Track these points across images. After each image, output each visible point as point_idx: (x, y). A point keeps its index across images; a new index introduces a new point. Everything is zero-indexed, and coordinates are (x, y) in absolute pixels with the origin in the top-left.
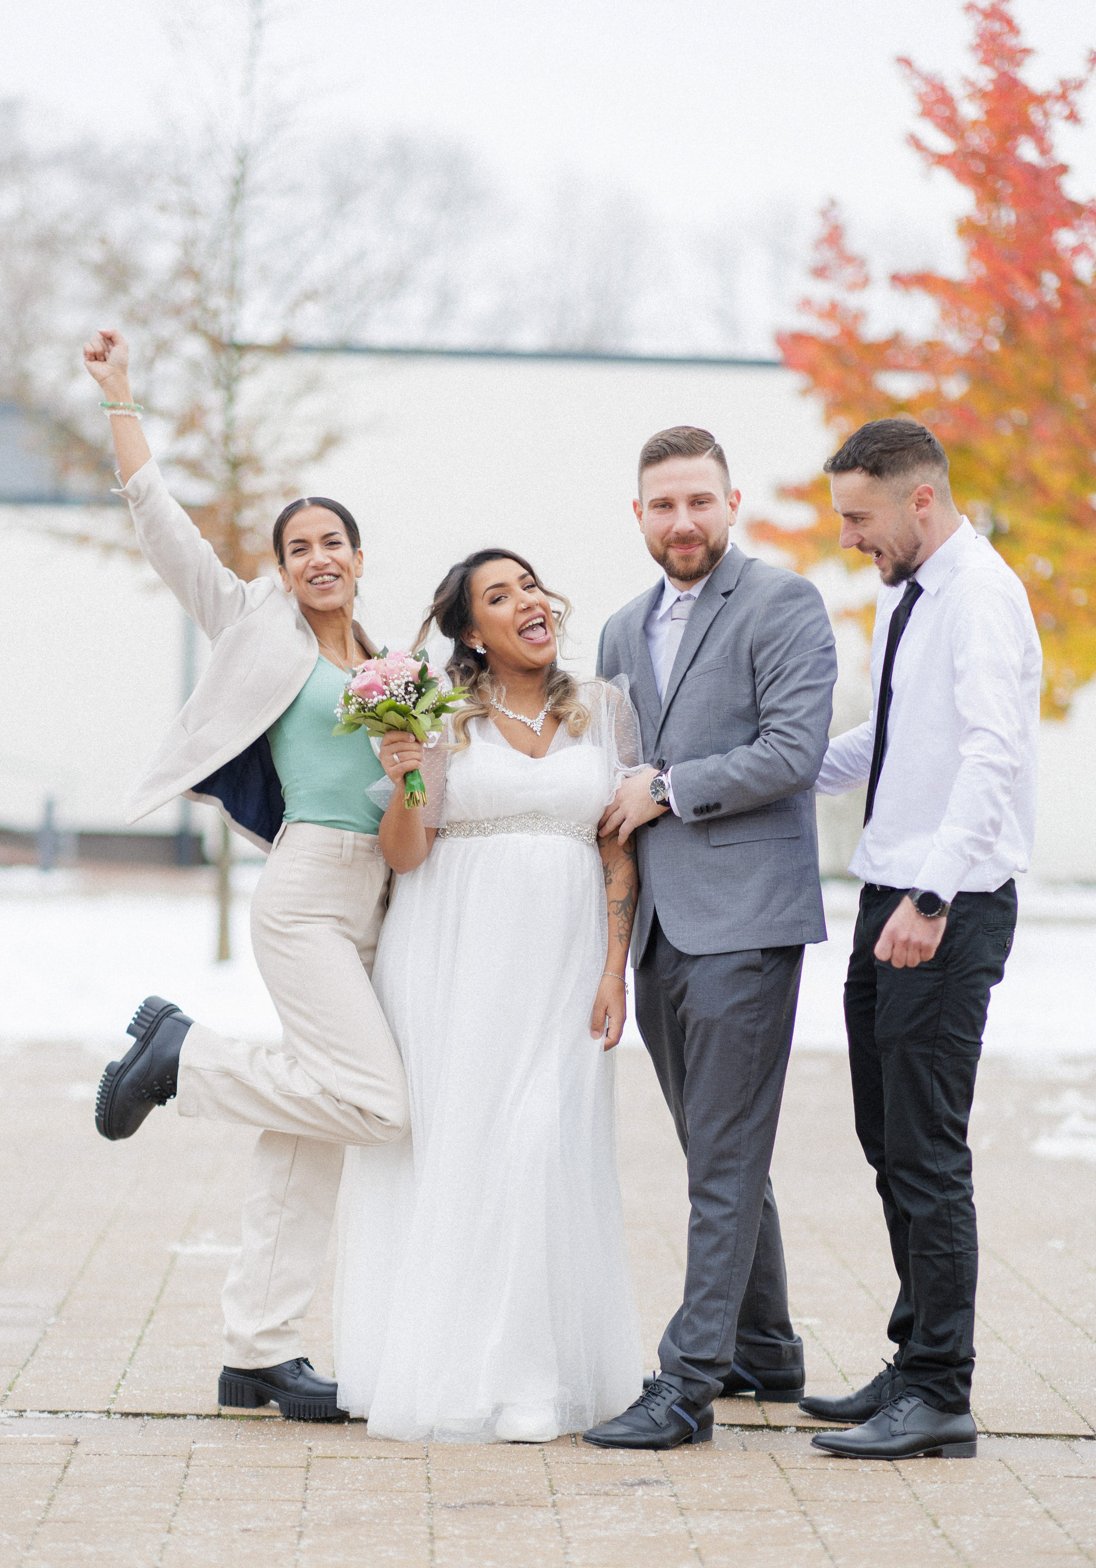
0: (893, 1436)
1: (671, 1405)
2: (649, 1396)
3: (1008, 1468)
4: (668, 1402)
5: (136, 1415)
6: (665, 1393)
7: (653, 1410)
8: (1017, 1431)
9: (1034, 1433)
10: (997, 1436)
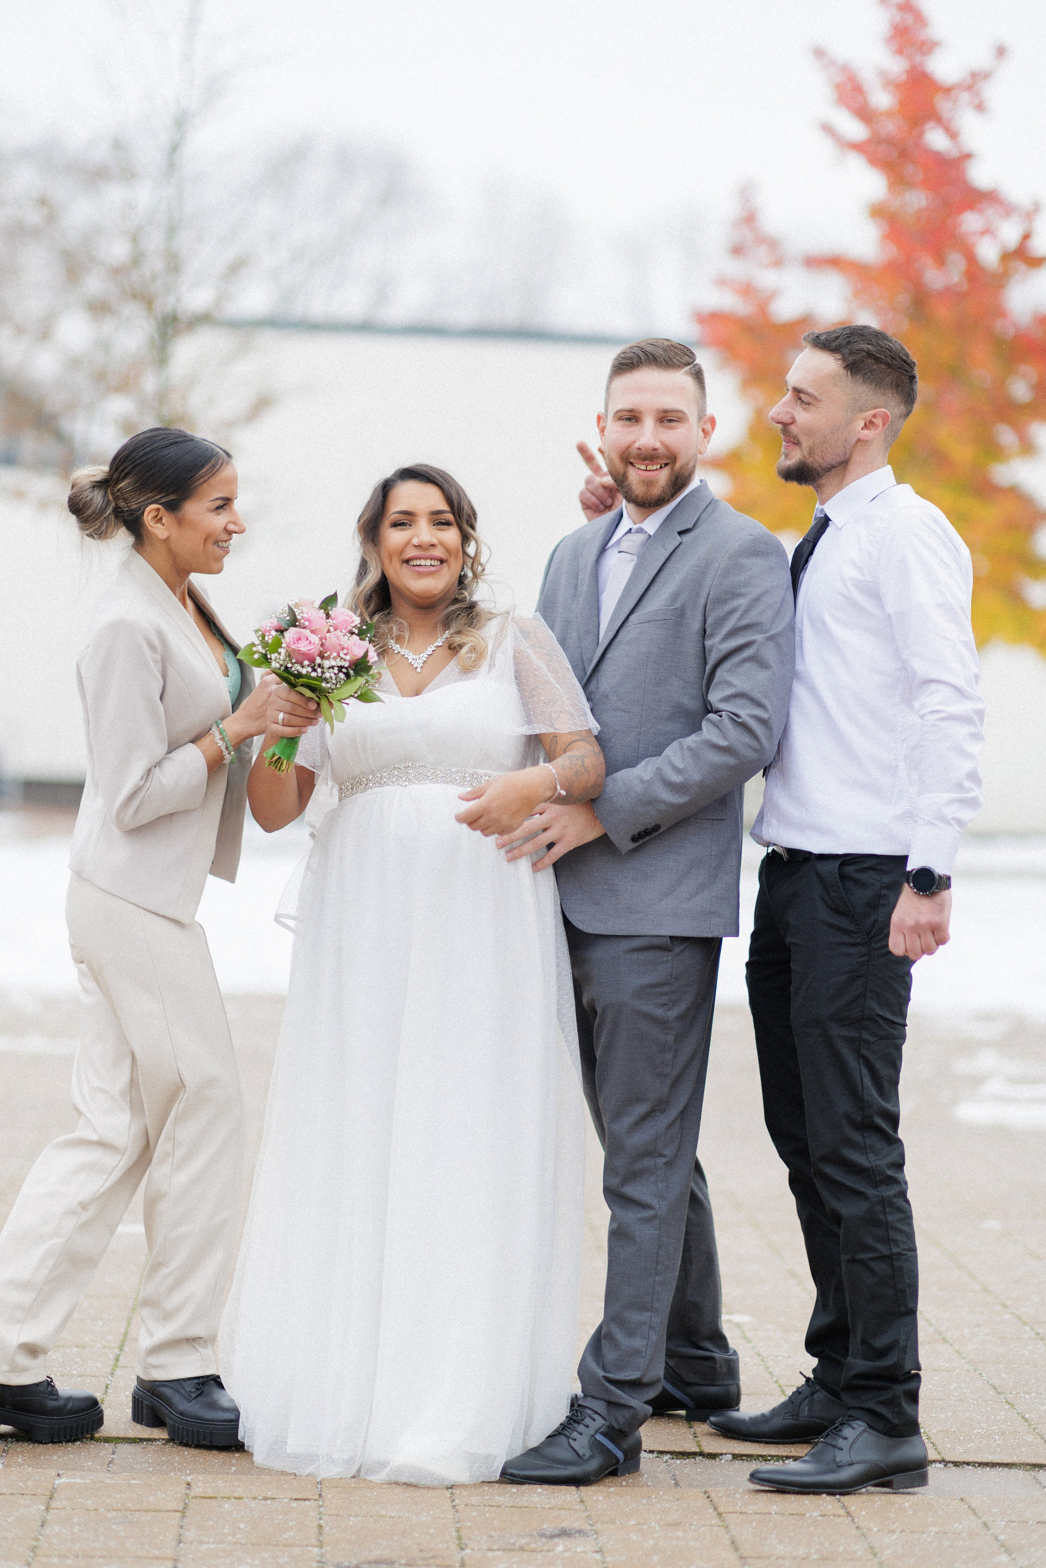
0: (839, 1467)
1: (595, 1434)
2: (571, 1424)
4: (591, 1431)
6: (588, 1421)
7: (575, 1440)
8: (976, 1460)
9: (995, 1461)
10: (954, 1465)
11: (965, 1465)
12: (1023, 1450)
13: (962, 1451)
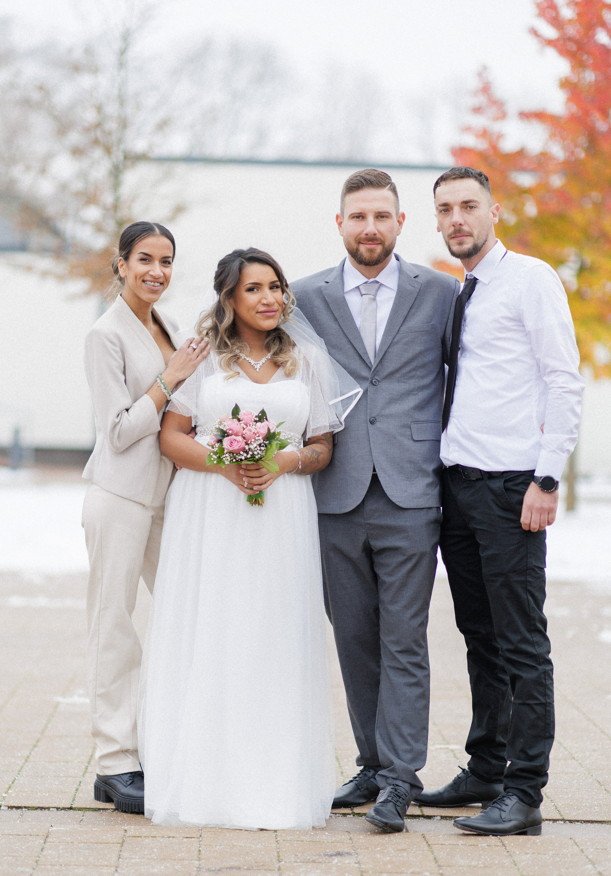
0: (503, 821)
3: (576, 843)
5: (18, 808)
8: (582, 819)
9: (593, 820)
10: (570, 822)
11: (576, 822)
13: (574, 814)
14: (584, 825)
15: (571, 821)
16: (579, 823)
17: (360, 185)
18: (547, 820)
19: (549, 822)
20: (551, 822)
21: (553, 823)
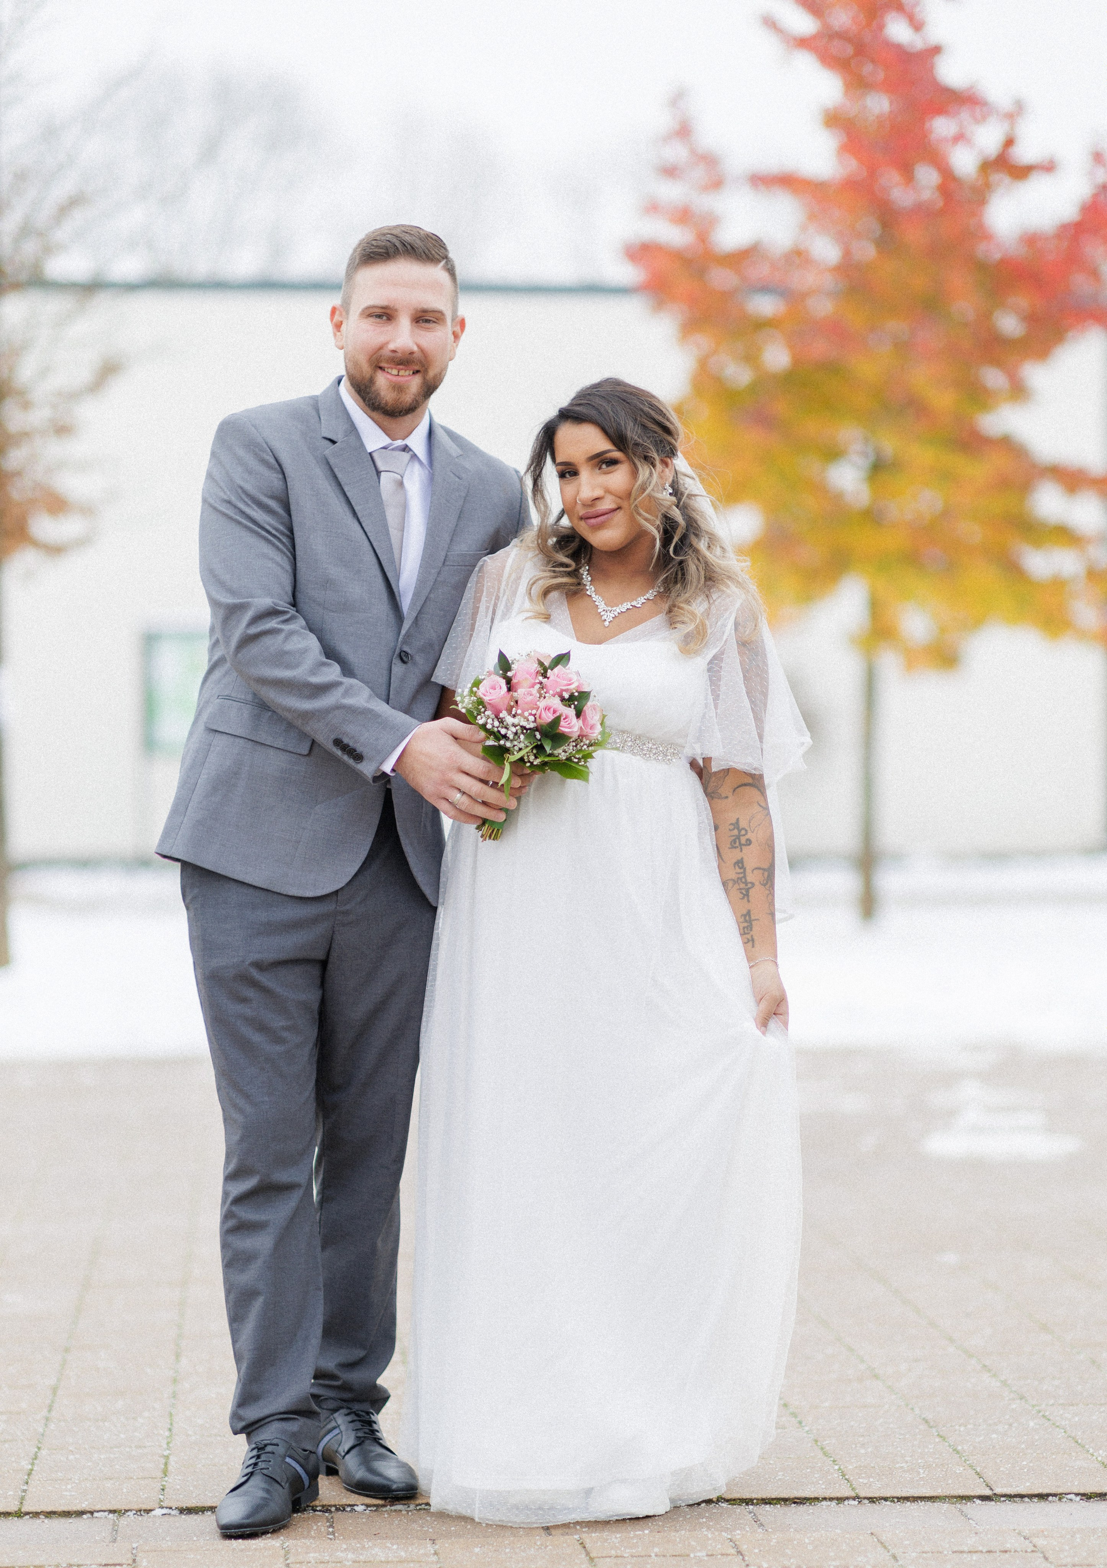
8: (895, 1495)
9: (916, 1495)
10: (870, 1502)
11: (883, 1501)
12: (950, 1482)
13: (880, 1486)
14: (898, 1506)
15: (872, 1500)
16: (888, 1503)
17: (391, 251)
18: (825, 1499)
19: (829, 1503)
20: (834, 1503)
21: (837, 1504)
